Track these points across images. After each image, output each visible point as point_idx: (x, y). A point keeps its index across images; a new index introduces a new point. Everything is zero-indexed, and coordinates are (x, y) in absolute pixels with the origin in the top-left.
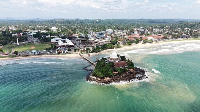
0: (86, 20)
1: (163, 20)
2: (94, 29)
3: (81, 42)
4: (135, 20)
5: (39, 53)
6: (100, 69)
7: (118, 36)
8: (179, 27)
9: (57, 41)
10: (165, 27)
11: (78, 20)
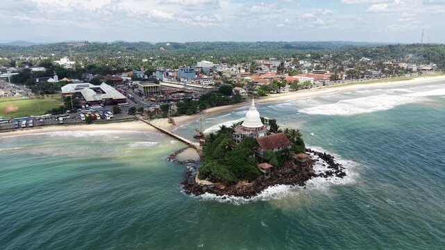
0: (141, 45)
1: (310, 43)
2: (165, 63)
3: (143, 90)
4: (251, 44)
5: (31, 121)
6: (223, 156)
7: (229, 76)
8: (350, 57)
9: (78, 91)
10: (323, 56)
11: (122, 43)
